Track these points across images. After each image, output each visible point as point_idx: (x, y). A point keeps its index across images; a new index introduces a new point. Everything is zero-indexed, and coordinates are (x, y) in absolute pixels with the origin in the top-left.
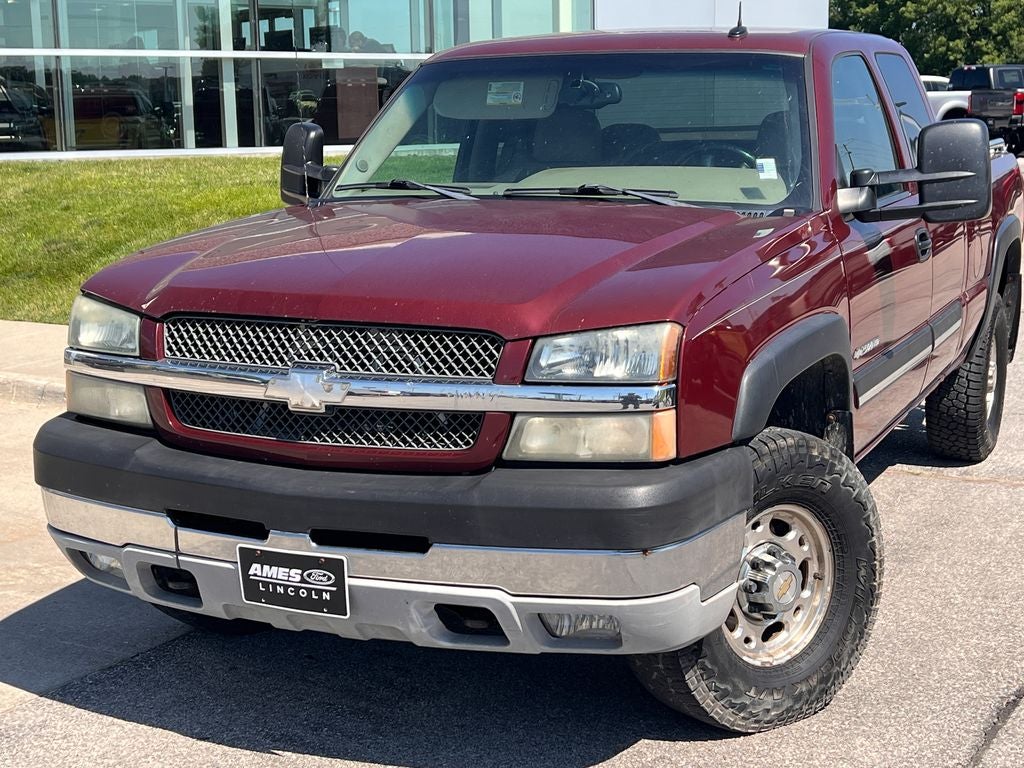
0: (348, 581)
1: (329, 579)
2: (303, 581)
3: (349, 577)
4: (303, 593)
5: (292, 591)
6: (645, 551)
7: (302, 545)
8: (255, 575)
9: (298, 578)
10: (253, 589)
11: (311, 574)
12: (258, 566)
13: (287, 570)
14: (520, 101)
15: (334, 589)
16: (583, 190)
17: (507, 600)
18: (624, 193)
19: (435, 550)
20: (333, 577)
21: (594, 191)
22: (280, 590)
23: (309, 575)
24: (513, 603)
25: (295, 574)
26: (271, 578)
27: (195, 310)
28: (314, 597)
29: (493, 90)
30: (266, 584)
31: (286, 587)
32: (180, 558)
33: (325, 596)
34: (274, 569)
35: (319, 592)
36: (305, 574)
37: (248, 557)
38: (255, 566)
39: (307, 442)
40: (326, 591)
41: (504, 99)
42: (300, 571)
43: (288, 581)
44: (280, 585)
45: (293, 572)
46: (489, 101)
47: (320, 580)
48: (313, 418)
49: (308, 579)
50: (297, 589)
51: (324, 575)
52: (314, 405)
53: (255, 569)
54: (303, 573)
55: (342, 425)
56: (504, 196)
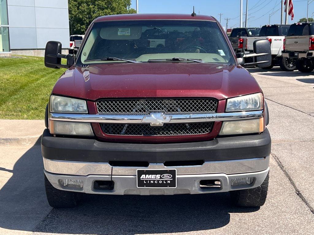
0: (177, 176)
1: (170, 176)
2: (161, 178)
3: (177, 175)
4: (161, 182)
5: (156, 182)
6: (265, 158)
7: (161, 167)
8: (143, 178)
9: (159, 177)
10: (141, 183)
11: (164, 176)
12: (144, 175)
13: (155, 175)
14: (130, 34)
15: (172, 179)
16: (174, 59)
17: (227, 176)
18: (188, 60)
19: (206, 164)
20: (172, 176)
21: (177, 60)
22: (152, 182)
23: (163, 176)
24: (228, 177)
25: (158, 176)
26: (149, 179)
27: (109, 97)
28: (164, 183)
29: (120, 31)
30: (146, 181)
31: (154, 181)
32: (113, 176)
33: (169, 182)
34: (150, 176)
35: (166, 181)
36: (162, 176)
37: (140, 173)
38: (143, 175)
39: (155, 135)
40: (169, 180)
41: (124, 33)
42: (160, 175)
43: (155, 179)
44: (152, 180)
45: (157, 176)
46: (119, 34)
47: (167, 177)
48: (157, 128)
49: (163, 177)
50: (158, 181)
51: (169, 175)
52: (160, 124)
53: (143, 176)
54: (161, 176)
55: (167, 129)
56: (148, 62)
